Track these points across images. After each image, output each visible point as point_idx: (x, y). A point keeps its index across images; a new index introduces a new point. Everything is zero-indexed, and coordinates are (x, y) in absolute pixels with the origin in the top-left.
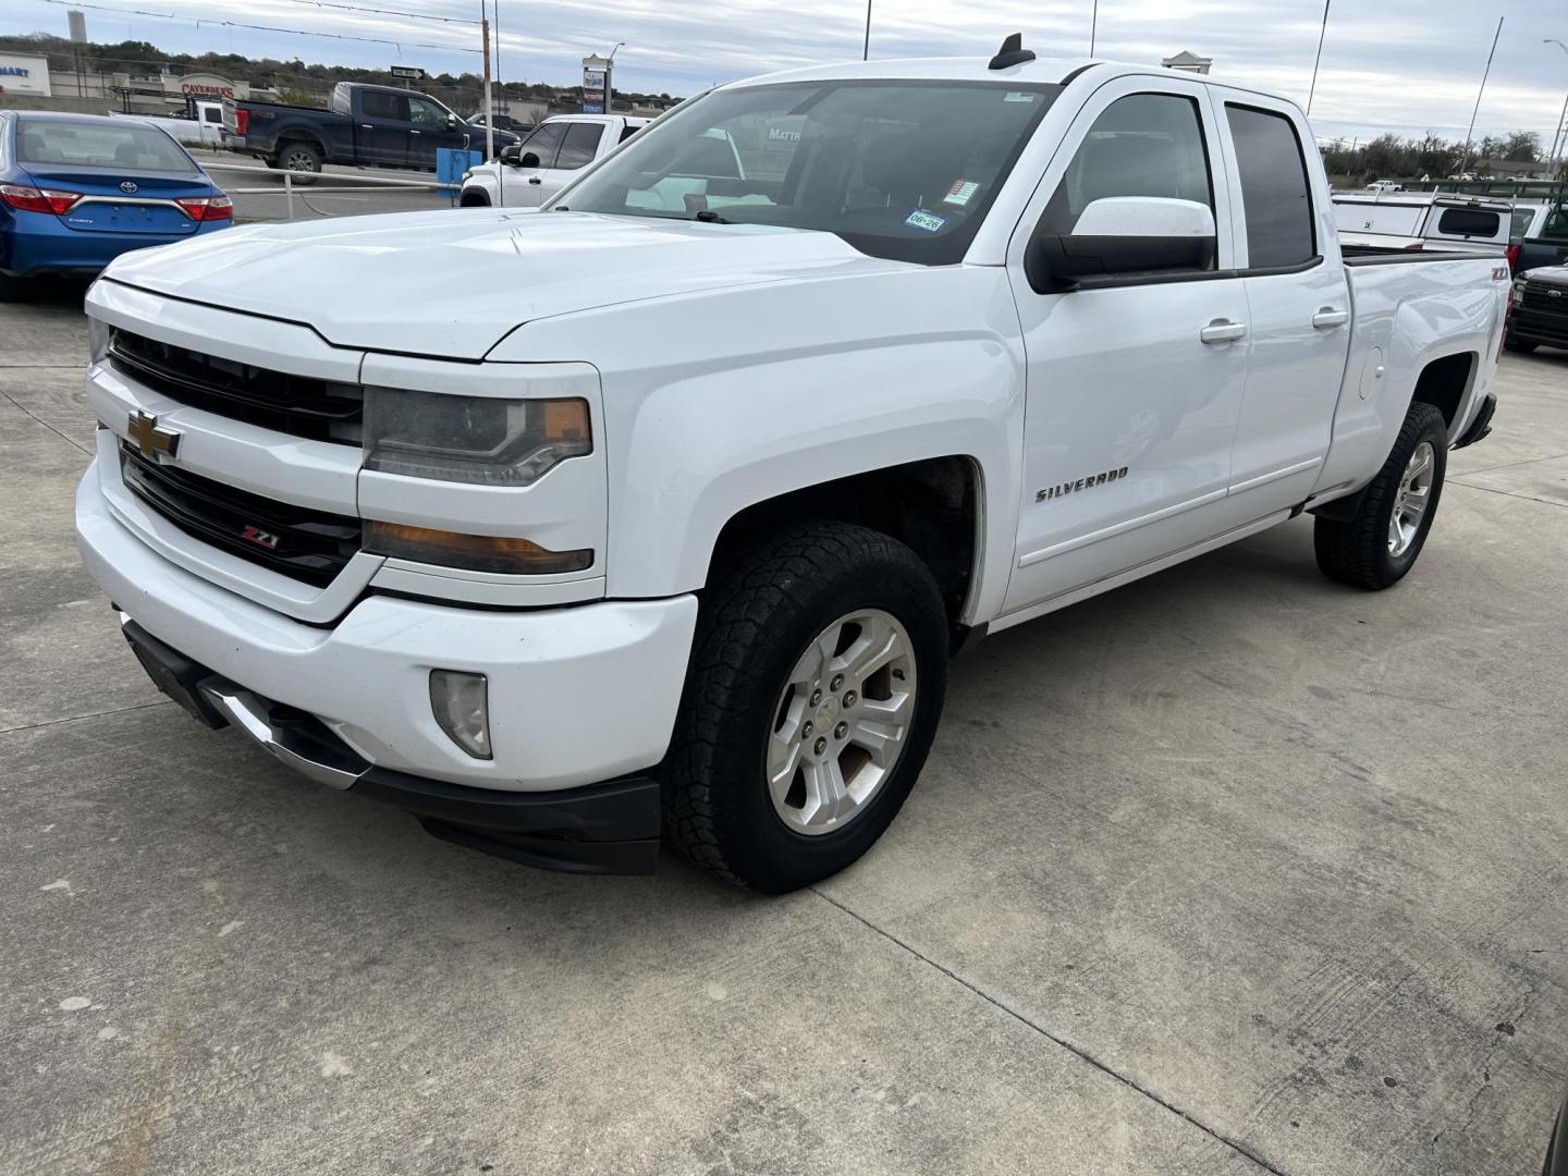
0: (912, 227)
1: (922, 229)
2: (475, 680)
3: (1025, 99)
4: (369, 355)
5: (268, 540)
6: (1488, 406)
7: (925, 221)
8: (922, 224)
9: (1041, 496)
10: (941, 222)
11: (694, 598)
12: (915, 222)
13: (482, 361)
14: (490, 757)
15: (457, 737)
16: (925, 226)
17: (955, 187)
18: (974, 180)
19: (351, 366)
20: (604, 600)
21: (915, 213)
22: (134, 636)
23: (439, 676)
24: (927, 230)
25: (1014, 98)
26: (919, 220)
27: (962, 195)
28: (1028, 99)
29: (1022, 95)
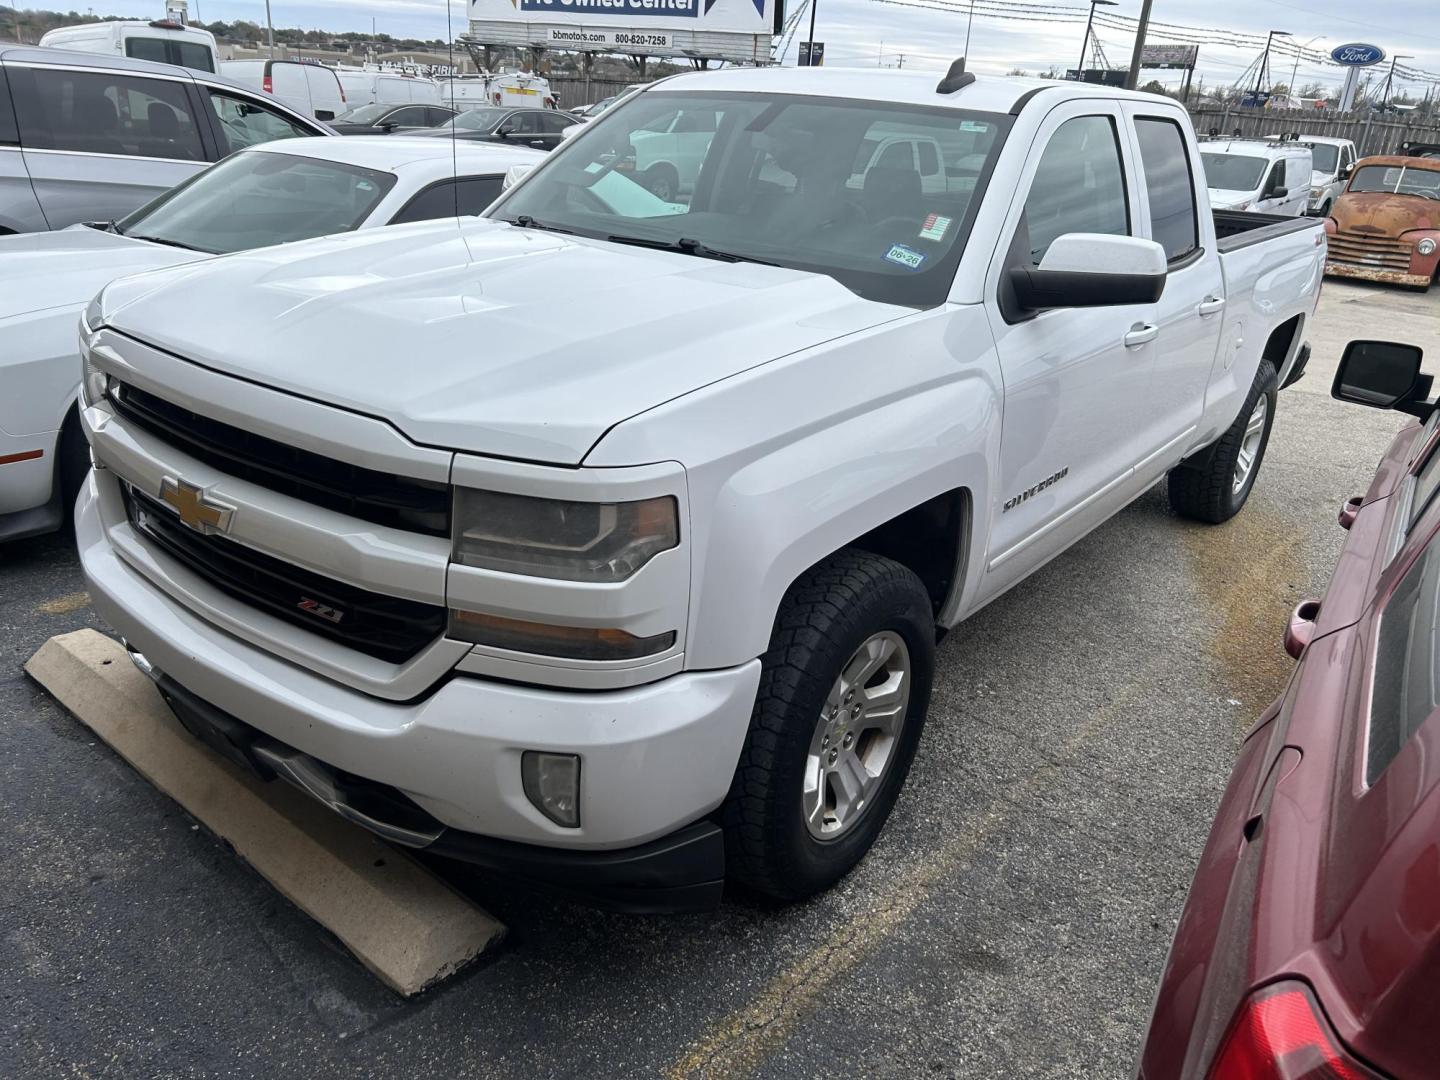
0: (893, 263)
1: (903, 265)
2: (570, 762)
3: (979, 129)
4: (458, 455)
5: (331, 614)
6: (1305, 354)
7: (904, 257)
8: (903, 260)
9: (1007, 507)
10: (921, 258)
11: (759, 662)
12: (895, 258)
13: (579, 466)
14: (577, 825)
15: (546, 810)
16: (906, 262)
17: (928, 222)
18: (945, 214)
19: (441, 467)
20: (682, 672)
21: (894, 248)
22: (168, 688)
23: (530, 757)
24: (908, 266)
25: (968, 127)
26: (899, 255)
27: (936, 230)
28: (983, 129)
29: (976, 125)
